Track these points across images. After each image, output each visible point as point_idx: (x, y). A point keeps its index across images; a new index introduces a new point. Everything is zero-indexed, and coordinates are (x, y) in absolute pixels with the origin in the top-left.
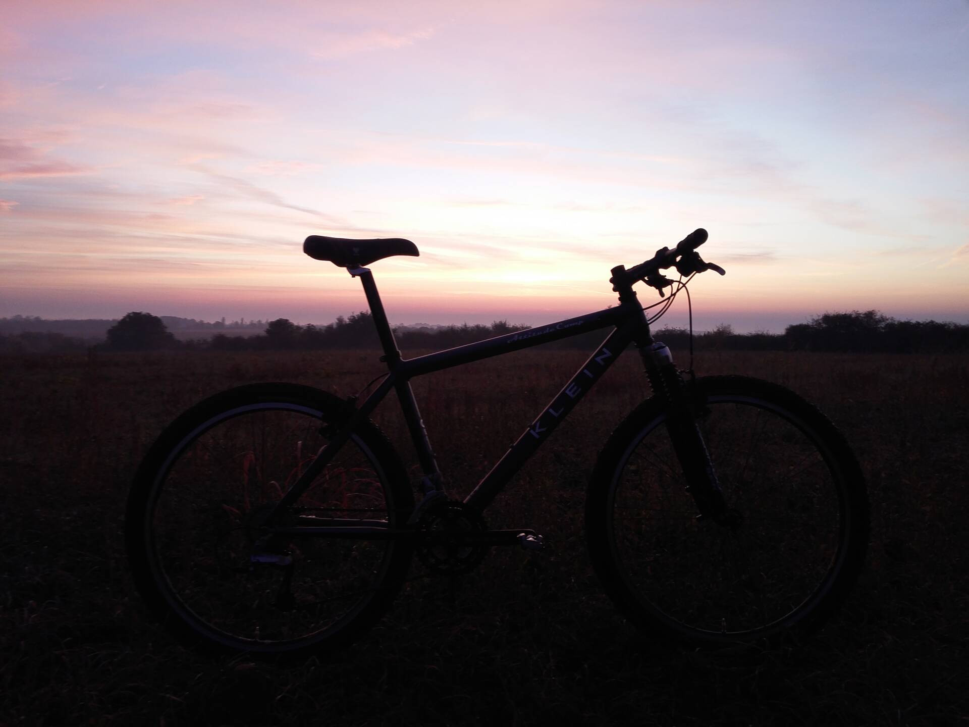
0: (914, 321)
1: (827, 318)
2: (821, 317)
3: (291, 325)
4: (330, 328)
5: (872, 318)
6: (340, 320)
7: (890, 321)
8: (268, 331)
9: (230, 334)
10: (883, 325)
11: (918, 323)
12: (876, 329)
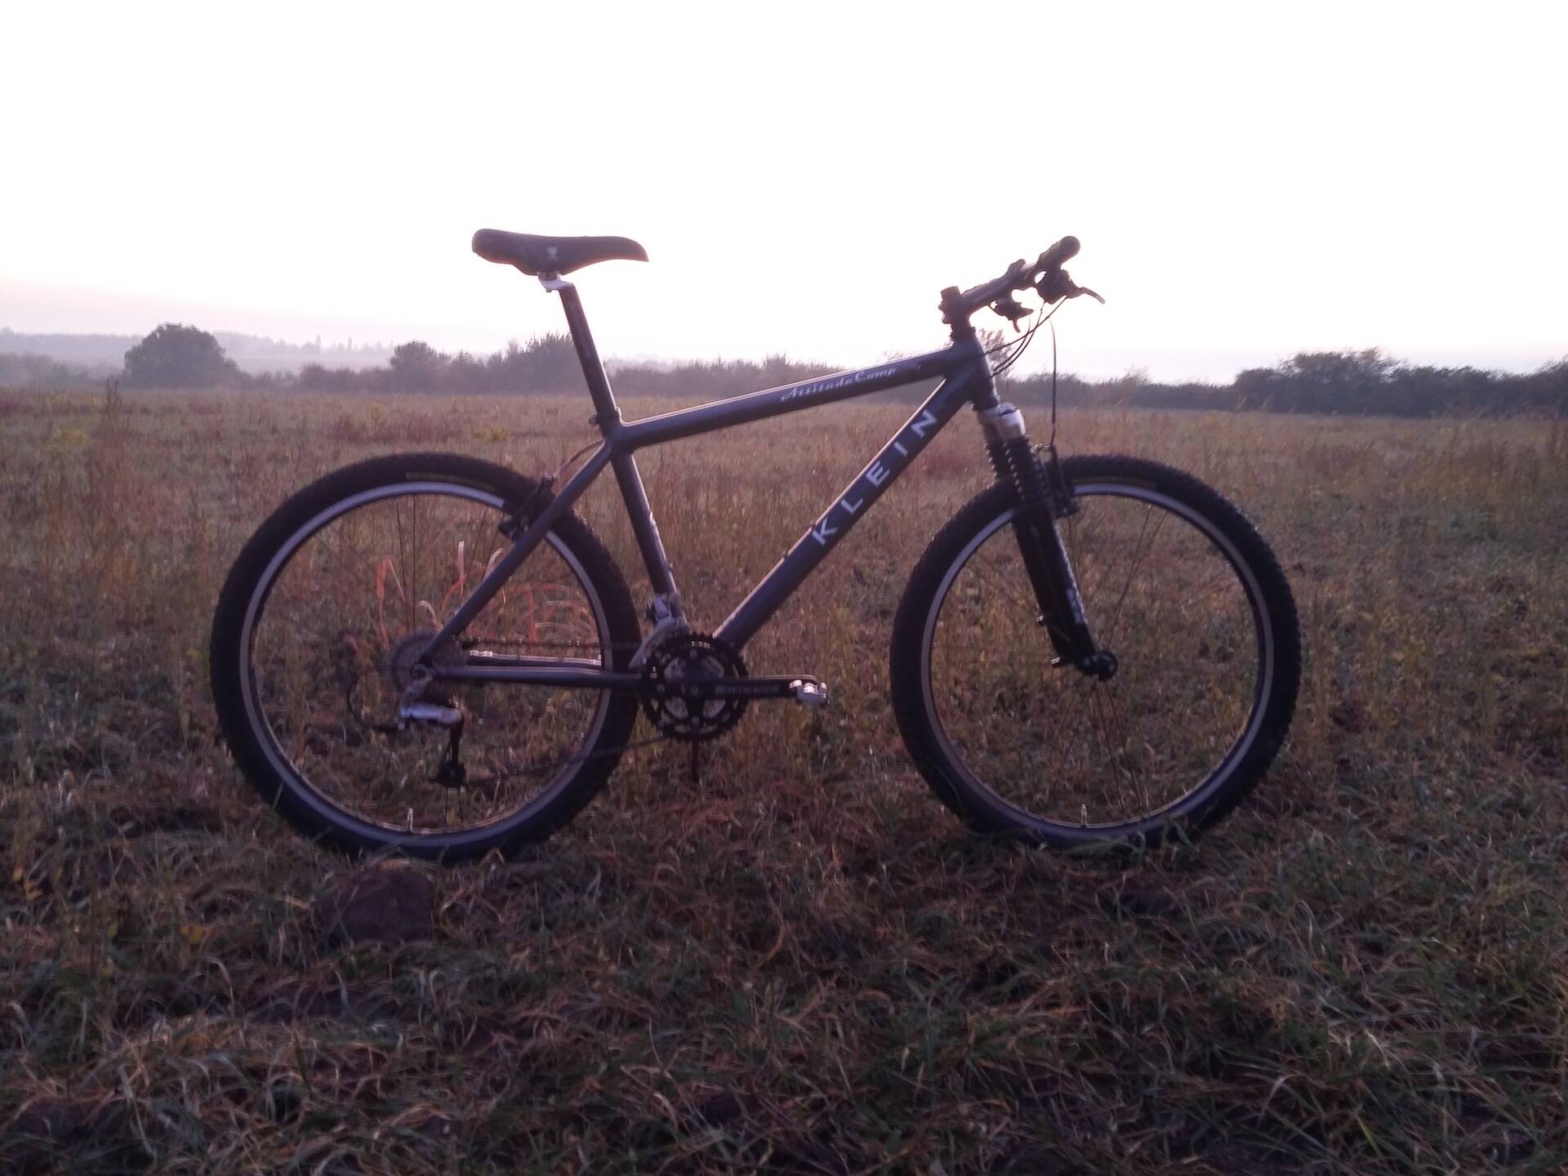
0: (1439, 367)
1: (1302, 360)
2: (1293, 357)
3: (431, 353)
4: (495, 360)
5: (1373, 360)
6: (513, 347)
7: (1400, 366)
8: (393, 361)
9: (331, 364)
10: (1389, 371)
11: (1446, 370)
12: (1379, 377)
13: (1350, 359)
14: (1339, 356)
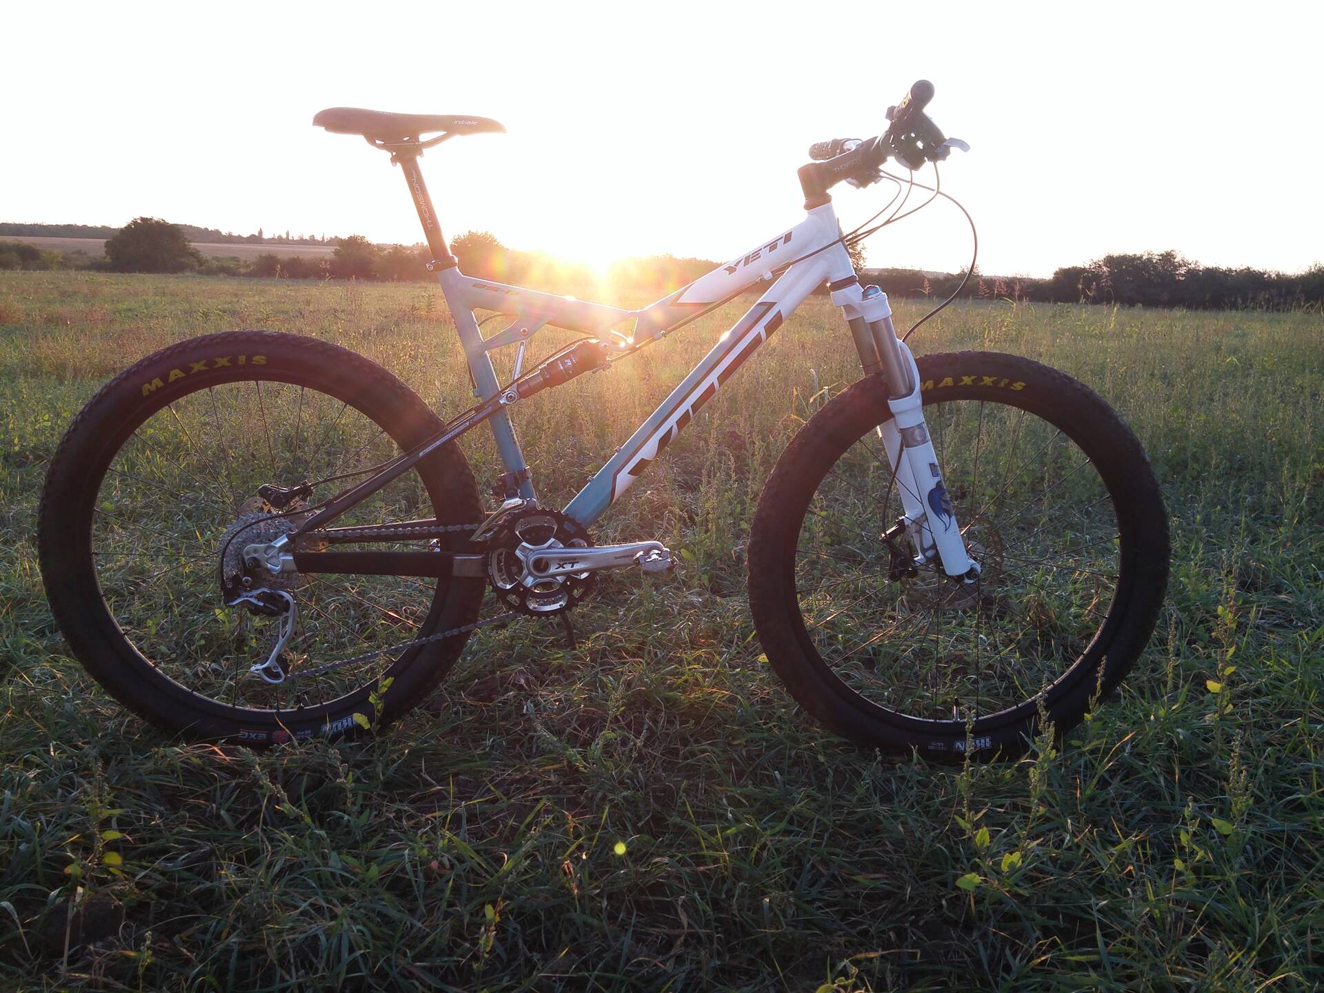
0: (1223, 267)
1: (1110, 260)
2: (1102, 258)
3: (369, 244)
5: (1170, 261)
7: (1193, 266)
8: (336, 253)
9: (284, 253)
10: (1183, 271)
11: (1230, 271)
12: (1173, 276)
13: (1149, 260)
14: (1142, 257)
